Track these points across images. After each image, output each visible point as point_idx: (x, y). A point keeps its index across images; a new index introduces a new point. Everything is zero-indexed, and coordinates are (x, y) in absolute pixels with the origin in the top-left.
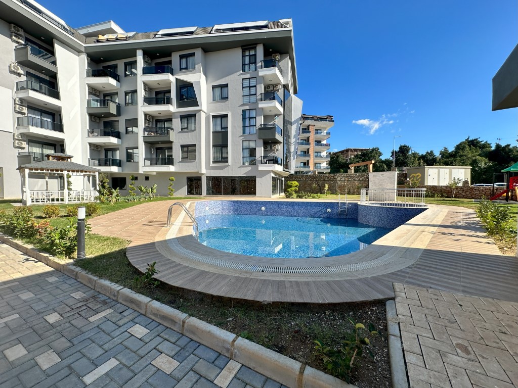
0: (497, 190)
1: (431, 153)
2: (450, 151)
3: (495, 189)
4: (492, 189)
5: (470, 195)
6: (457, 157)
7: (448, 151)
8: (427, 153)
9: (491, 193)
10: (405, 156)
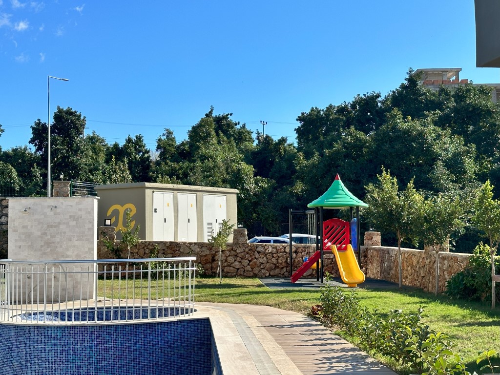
0: (296, 252)
1: (137, 143)
2: (178, 142)
3: (294, 249)
4: (288, 250)
5: (249, 268)
6: (195, 161)
7: (173, 140)
8: (129, 141)
9: (286, 262)
10: (70, 144)
